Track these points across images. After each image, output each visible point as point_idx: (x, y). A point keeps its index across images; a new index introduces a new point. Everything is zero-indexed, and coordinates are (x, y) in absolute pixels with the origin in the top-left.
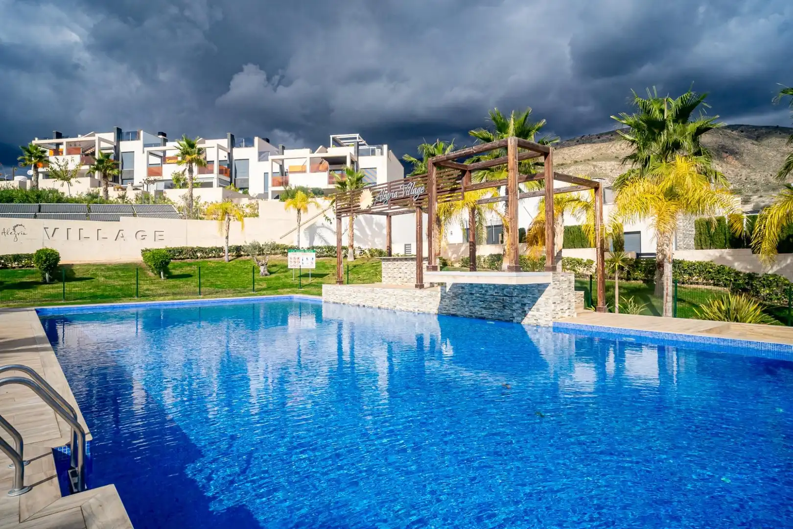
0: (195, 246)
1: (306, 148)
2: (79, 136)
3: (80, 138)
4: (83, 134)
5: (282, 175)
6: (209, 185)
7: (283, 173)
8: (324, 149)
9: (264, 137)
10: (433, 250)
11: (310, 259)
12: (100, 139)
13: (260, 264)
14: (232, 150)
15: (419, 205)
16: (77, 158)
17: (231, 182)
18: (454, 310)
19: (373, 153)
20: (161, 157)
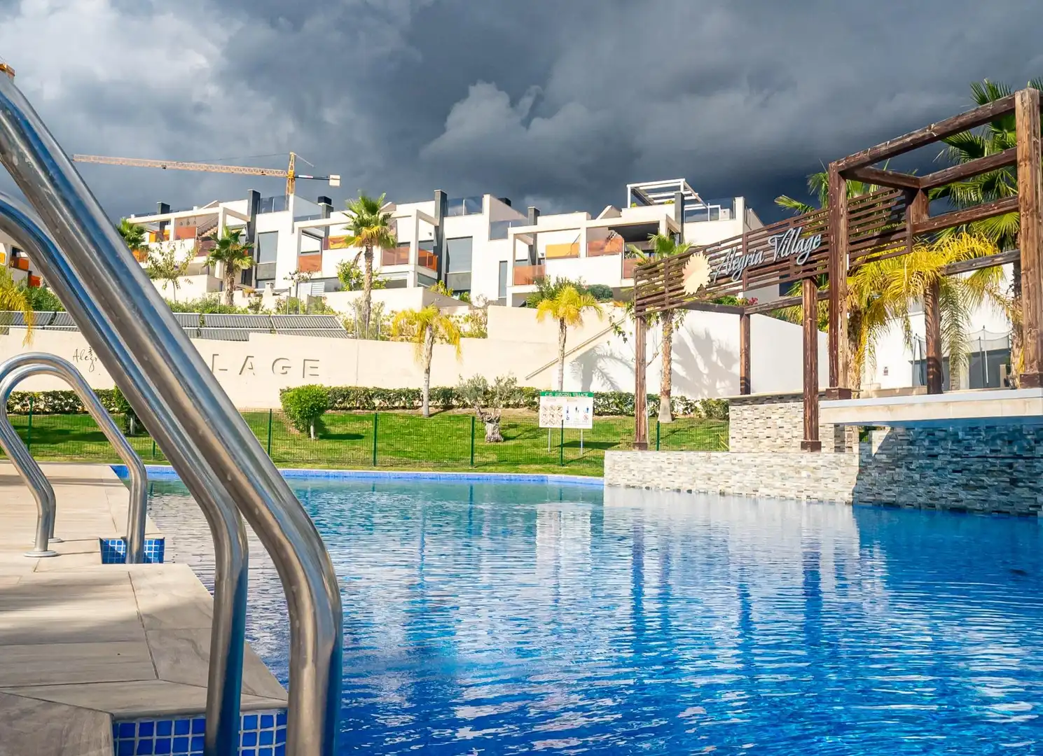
0: (370, 387)
1: (581, 210)
2: (195, 208)
3: (196, 211)
4: (200, 206)
5: (534, 263)
6: (401, 284)
7: (535, 259)
8: (614, 211)
9: (501, 197)
10: (840, 354)
11: (582, 409)
12: (227, 212)
13: (486, 419)
14: (442, 222)
15: (809, 274)
16: (190, 243)
17: (439, 278)
18: (891, 493)
19: (714, 215)
20: (321, 238)
